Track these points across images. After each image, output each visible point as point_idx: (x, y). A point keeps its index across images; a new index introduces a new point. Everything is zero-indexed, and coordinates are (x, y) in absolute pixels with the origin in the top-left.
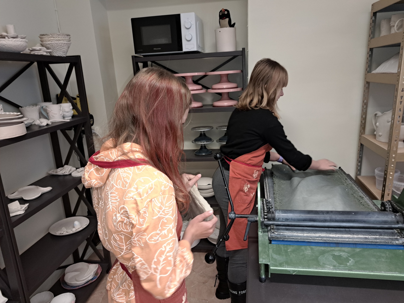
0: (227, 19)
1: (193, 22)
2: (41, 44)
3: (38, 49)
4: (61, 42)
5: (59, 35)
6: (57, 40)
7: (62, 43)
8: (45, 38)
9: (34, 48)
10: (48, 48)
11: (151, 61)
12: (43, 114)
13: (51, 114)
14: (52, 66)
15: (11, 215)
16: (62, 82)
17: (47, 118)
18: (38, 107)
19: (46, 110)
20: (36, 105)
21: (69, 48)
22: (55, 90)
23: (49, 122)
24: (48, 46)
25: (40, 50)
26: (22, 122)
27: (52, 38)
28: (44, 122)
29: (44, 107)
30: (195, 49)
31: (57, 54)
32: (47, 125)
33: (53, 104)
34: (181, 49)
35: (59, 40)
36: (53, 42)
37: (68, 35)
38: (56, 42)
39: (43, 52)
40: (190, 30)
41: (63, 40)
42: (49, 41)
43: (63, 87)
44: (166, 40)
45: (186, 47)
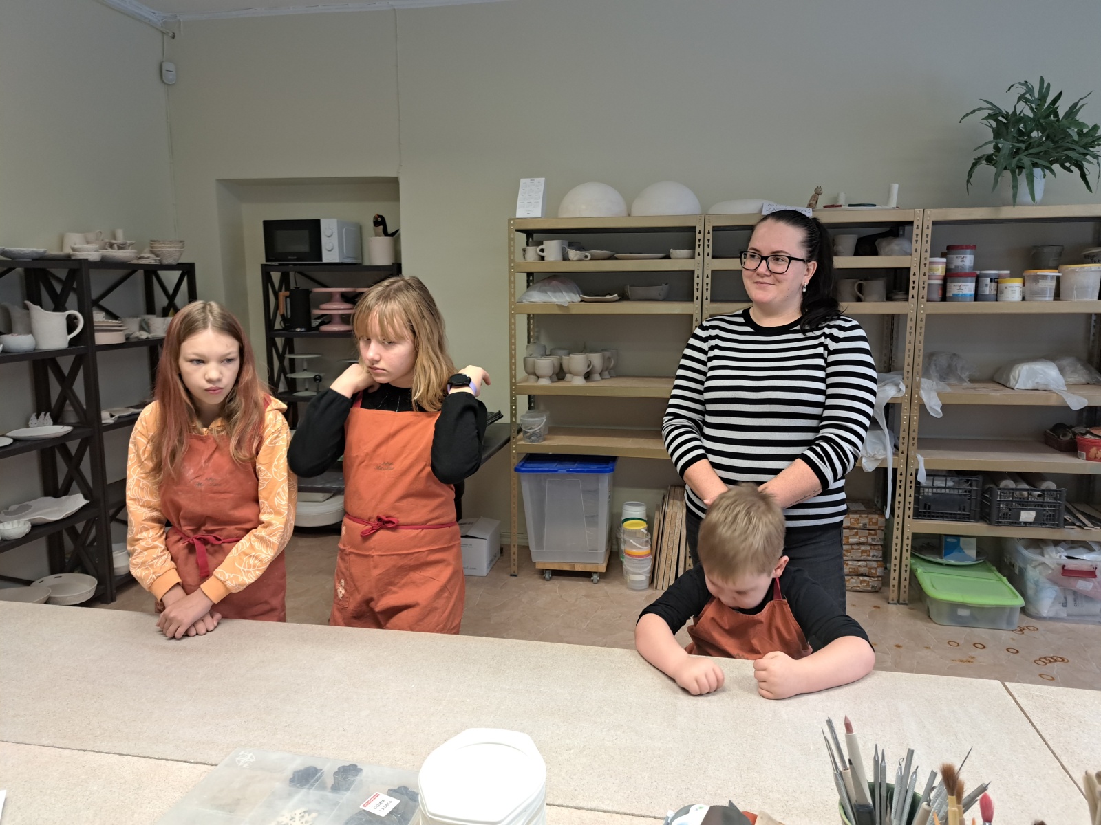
0: (381, 227)
1: (335, 230)
2: (151, 251)
3: (146, 257)
4: (173, 249)
5: (171, 241)
6: (169, 247)
8: (156, 245)
9: (142, 255)
10: (157, 256)
11: (295, 271)
12: (144, 327)
13: (152, 328)
14: (162, 273)
15: (103, 422)
16: (171, 291)
17: (148, 331)
18: (139, 319)
19: (147, 324)
20: (137, 317)
21: (181, 254)
22: (161, 300)
23: (149, 336)
24: (158, 252)
26: (121, 331)
27: (163, 245)
28: (144, 335)
29: (146, 320)
30: (337, 260)
31: (167, 261)
32: (147, 338)
33: (158, 316)
34: (321, 260)
35: (171, 247)
36: (164, 249)
37: (181, 241)
38: (167, 249)
39: (152, 260)
40: (331, 239)
41: (176, 247)
42: (159, 248)
43: (171, 298)
44: (304, 248)
45: (327, 257)
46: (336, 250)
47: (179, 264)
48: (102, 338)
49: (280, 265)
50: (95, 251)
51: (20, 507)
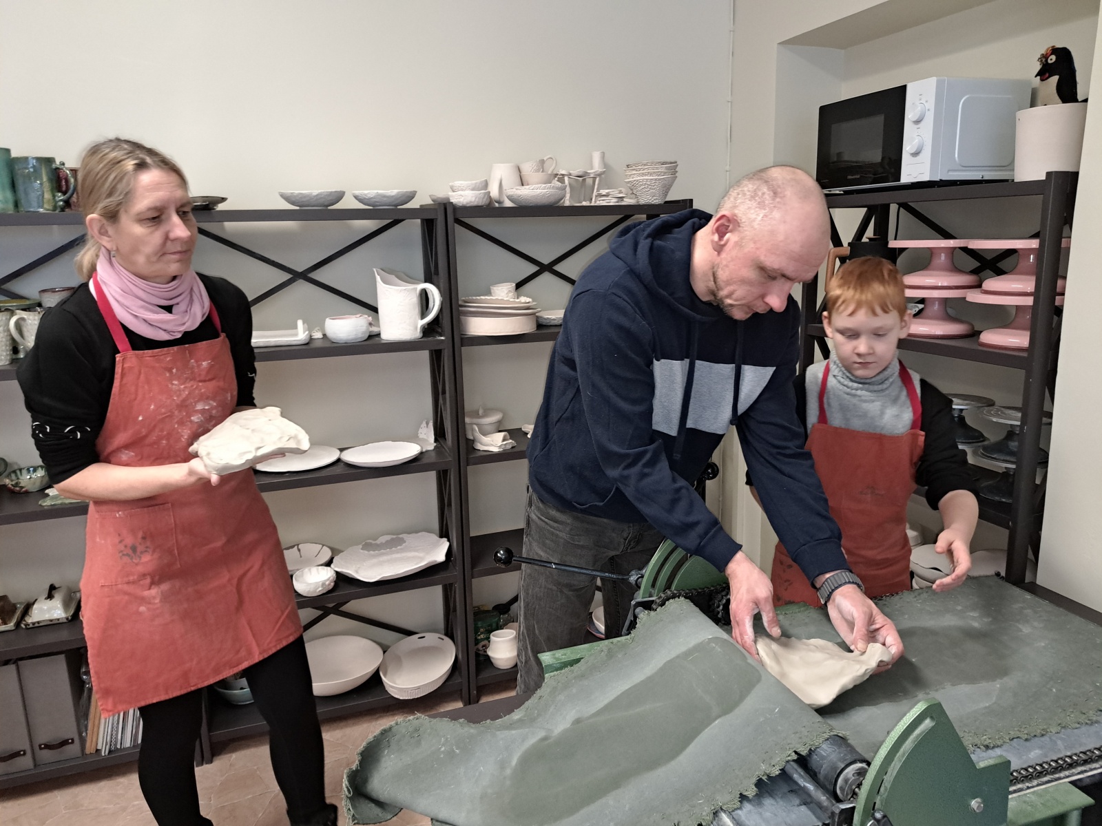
1: (931, 105)
3: (604, 193)
4: (644, 178)
5: (645, 165)
7: (647, 179)
11: (897, 204)
25: (607, 195)
27: (634, 172)
30: (926, 177)
34: (899, 177)
35: (643, 174)
36: (634, 179)
38: (639, 178)
40: (921, 125)
41: (651, 174)
44: (874, 155)
45: (913, 170)
46: (926, 154)
47: (666, 202)
48: (480, 326)
49: (846, 193)
50: (473, 190)
51: (392, 539)
